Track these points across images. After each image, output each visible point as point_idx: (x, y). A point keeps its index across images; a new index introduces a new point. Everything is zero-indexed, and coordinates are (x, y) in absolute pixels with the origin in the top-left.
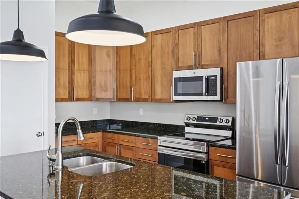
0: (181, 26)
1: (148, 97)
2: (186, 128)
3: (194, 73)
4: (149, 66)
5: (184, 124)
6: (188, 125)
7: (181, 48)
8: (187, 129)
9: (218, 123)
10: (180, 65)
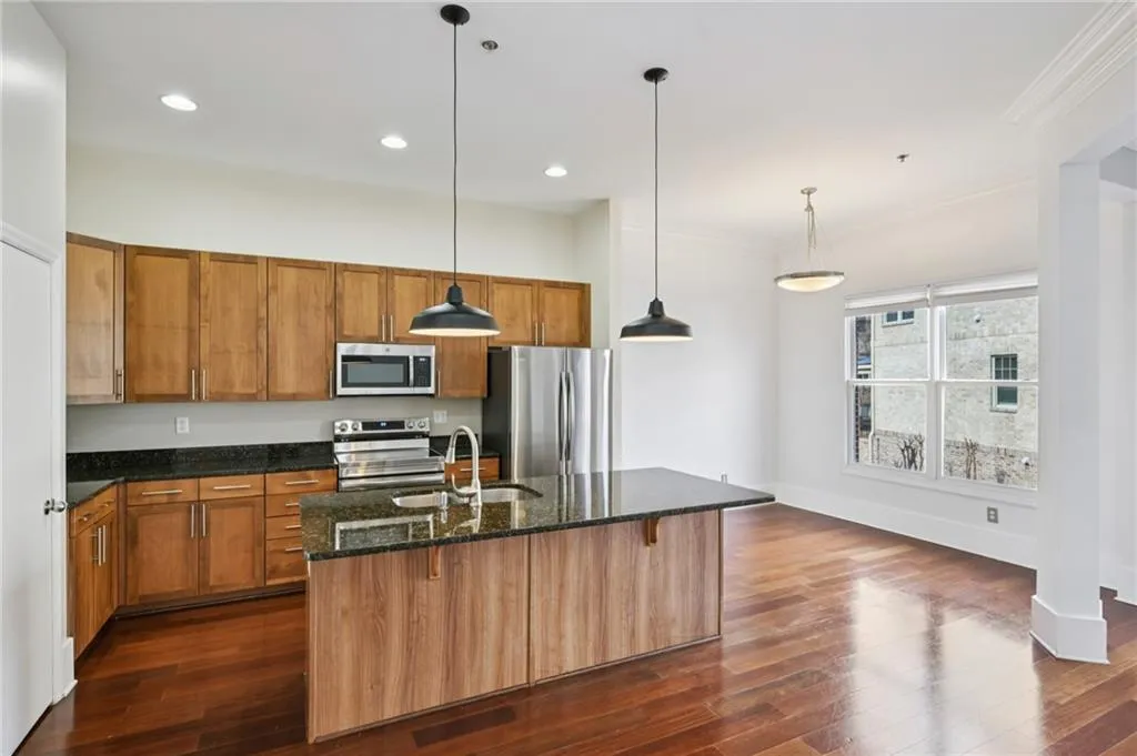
0: (351, 265)
1: (254, 391)
2: (336, 445)
3: (388, 350)
4: (258, 327)
5: (331, 439)
6: (338, 439)
7: (348, 302)
8: (339, 447)
9: (407, 430)
10: (346, 333)
